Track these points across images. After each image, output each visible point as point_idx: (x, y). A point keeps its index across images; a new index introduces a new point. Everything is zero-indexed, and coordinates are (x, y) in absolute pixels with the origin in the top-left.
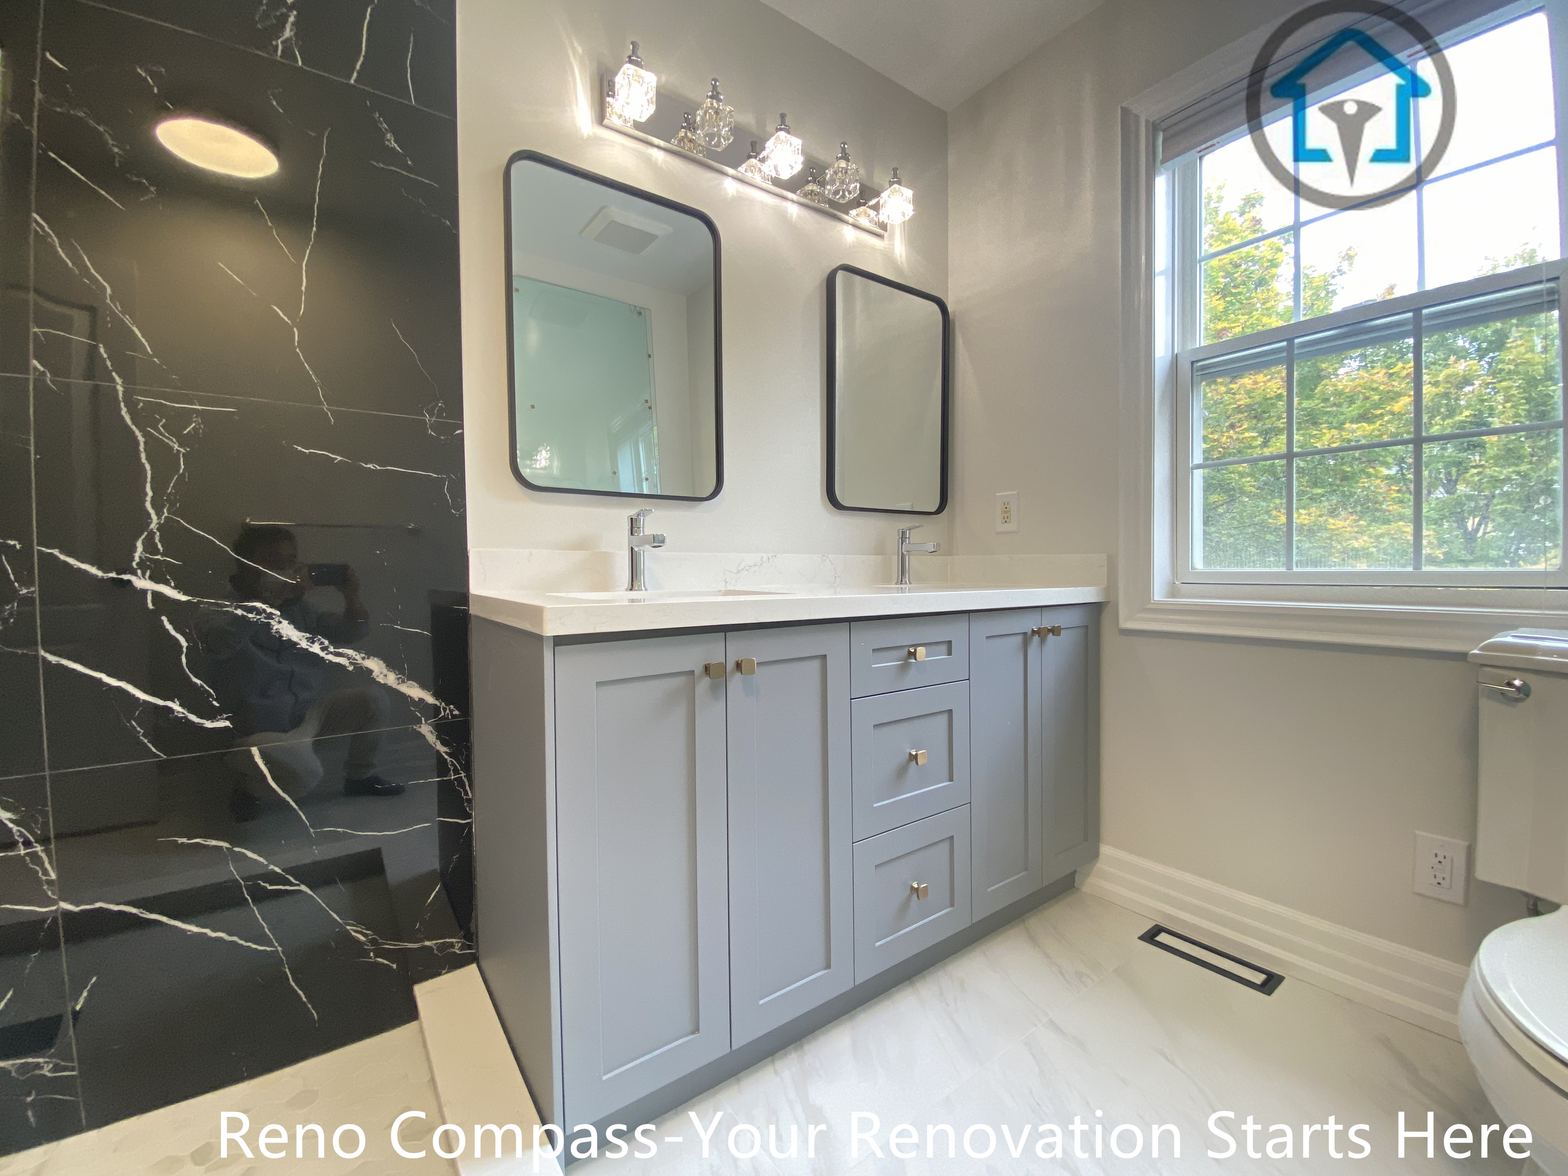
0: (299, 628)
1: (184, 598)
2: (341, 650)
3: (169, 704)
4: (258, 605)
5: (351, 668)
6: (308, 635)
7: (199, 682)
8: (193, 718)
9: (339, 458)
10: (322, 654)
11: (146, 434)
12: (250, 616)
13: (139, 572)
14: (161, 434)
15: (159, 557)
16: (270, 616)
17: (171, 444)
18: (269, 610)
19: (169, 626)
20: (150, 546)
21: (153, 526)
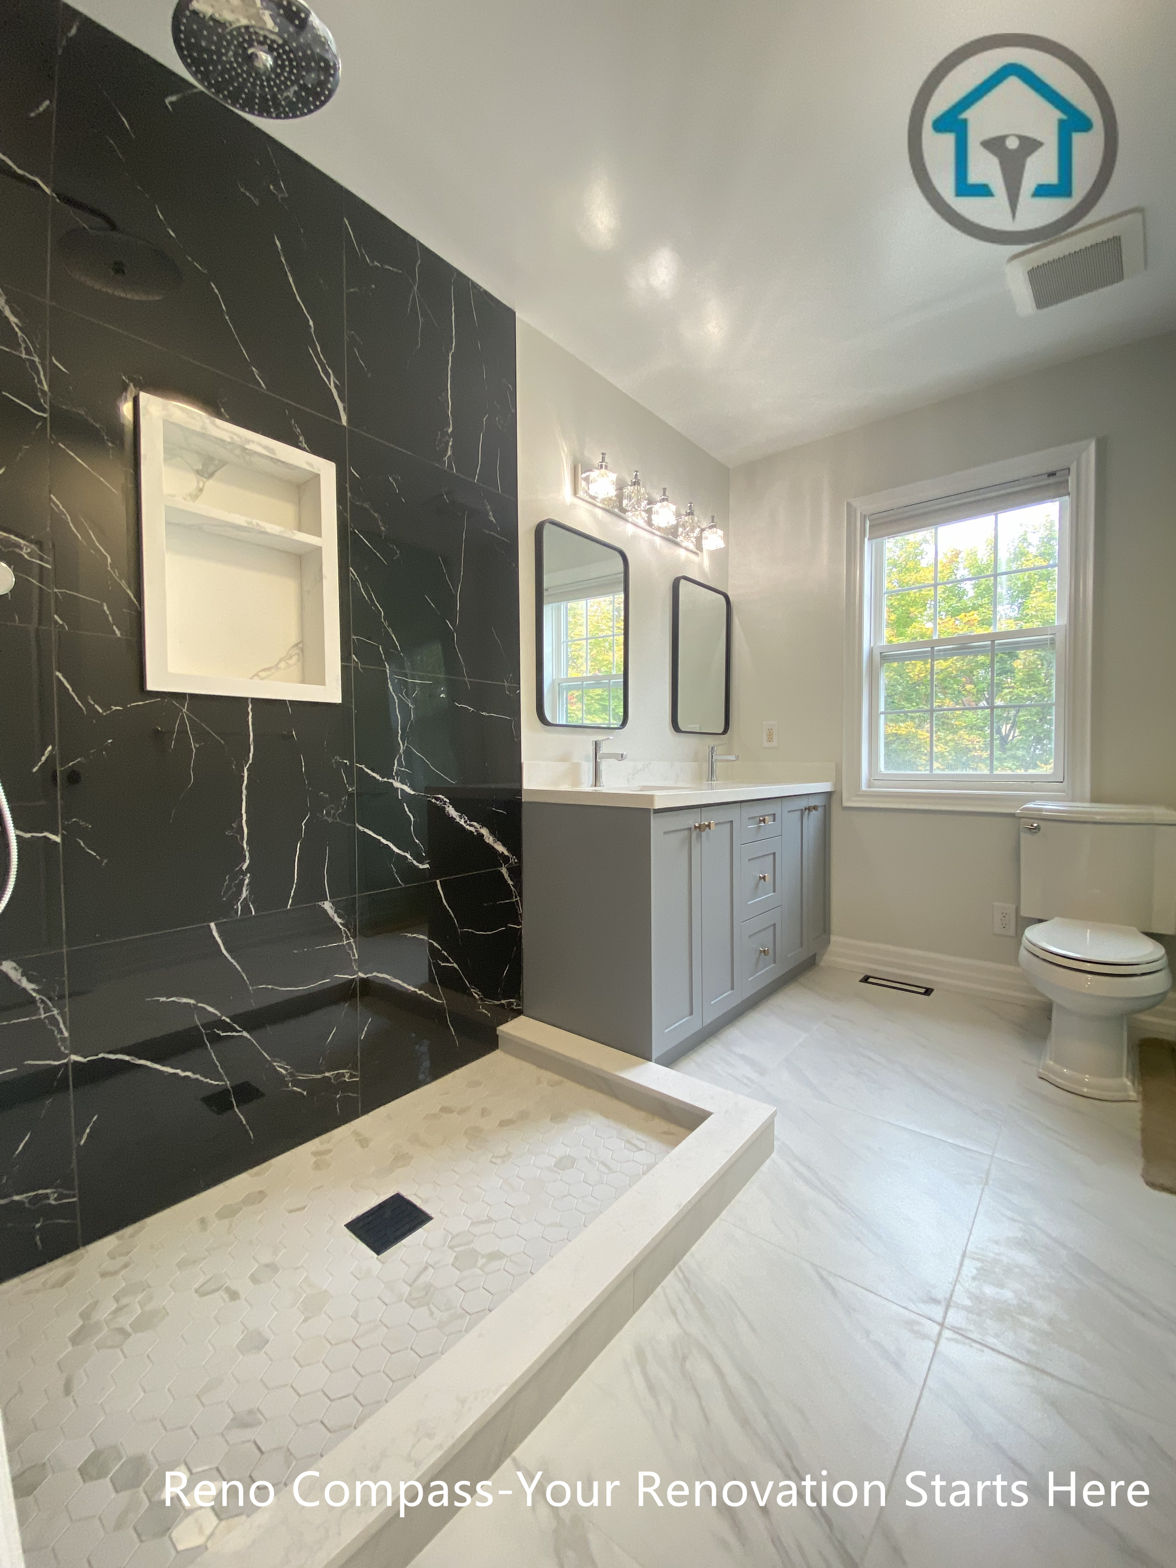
0: (457, 811)
1: (413, 793)
2: (472, 823)
3: (406, 854)
4: (440, 796)
5: (475, 834)
6: (459, 814)
7: (417, 841)
8: (415, 862)
9: (472, 709)
10: (465, 825)
11: (399, 698)
12: (438, 803)
13: (396, 777)
14: (403, 696)
15: (403, 769)
16: (445, 803)
17: (408, 703)
18: (445, 799)
19: (407, 809)
20: (400, 764)
21: (401, 751)
